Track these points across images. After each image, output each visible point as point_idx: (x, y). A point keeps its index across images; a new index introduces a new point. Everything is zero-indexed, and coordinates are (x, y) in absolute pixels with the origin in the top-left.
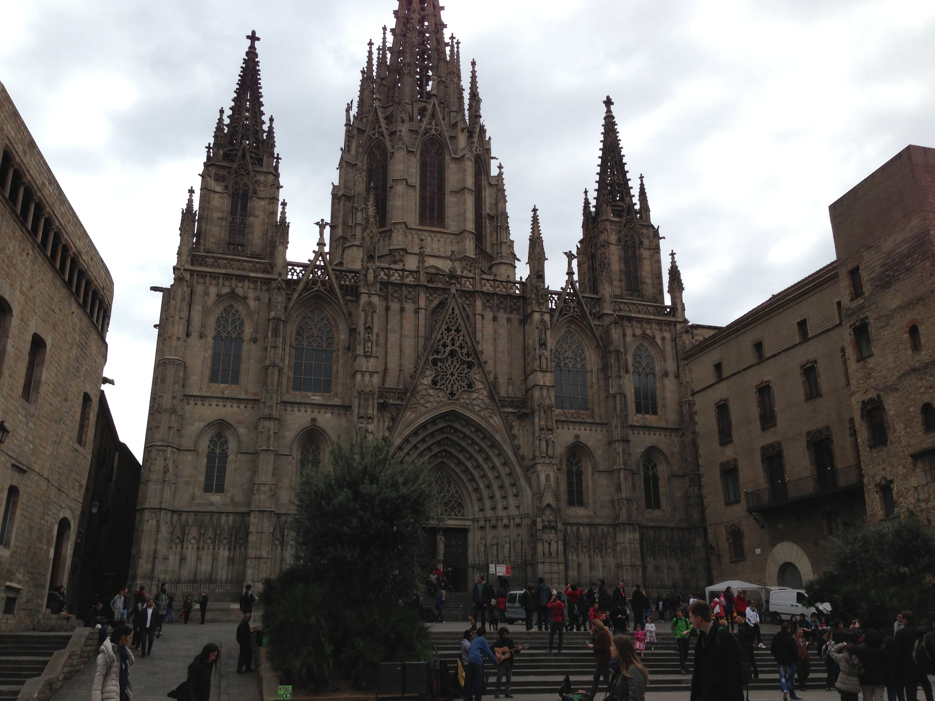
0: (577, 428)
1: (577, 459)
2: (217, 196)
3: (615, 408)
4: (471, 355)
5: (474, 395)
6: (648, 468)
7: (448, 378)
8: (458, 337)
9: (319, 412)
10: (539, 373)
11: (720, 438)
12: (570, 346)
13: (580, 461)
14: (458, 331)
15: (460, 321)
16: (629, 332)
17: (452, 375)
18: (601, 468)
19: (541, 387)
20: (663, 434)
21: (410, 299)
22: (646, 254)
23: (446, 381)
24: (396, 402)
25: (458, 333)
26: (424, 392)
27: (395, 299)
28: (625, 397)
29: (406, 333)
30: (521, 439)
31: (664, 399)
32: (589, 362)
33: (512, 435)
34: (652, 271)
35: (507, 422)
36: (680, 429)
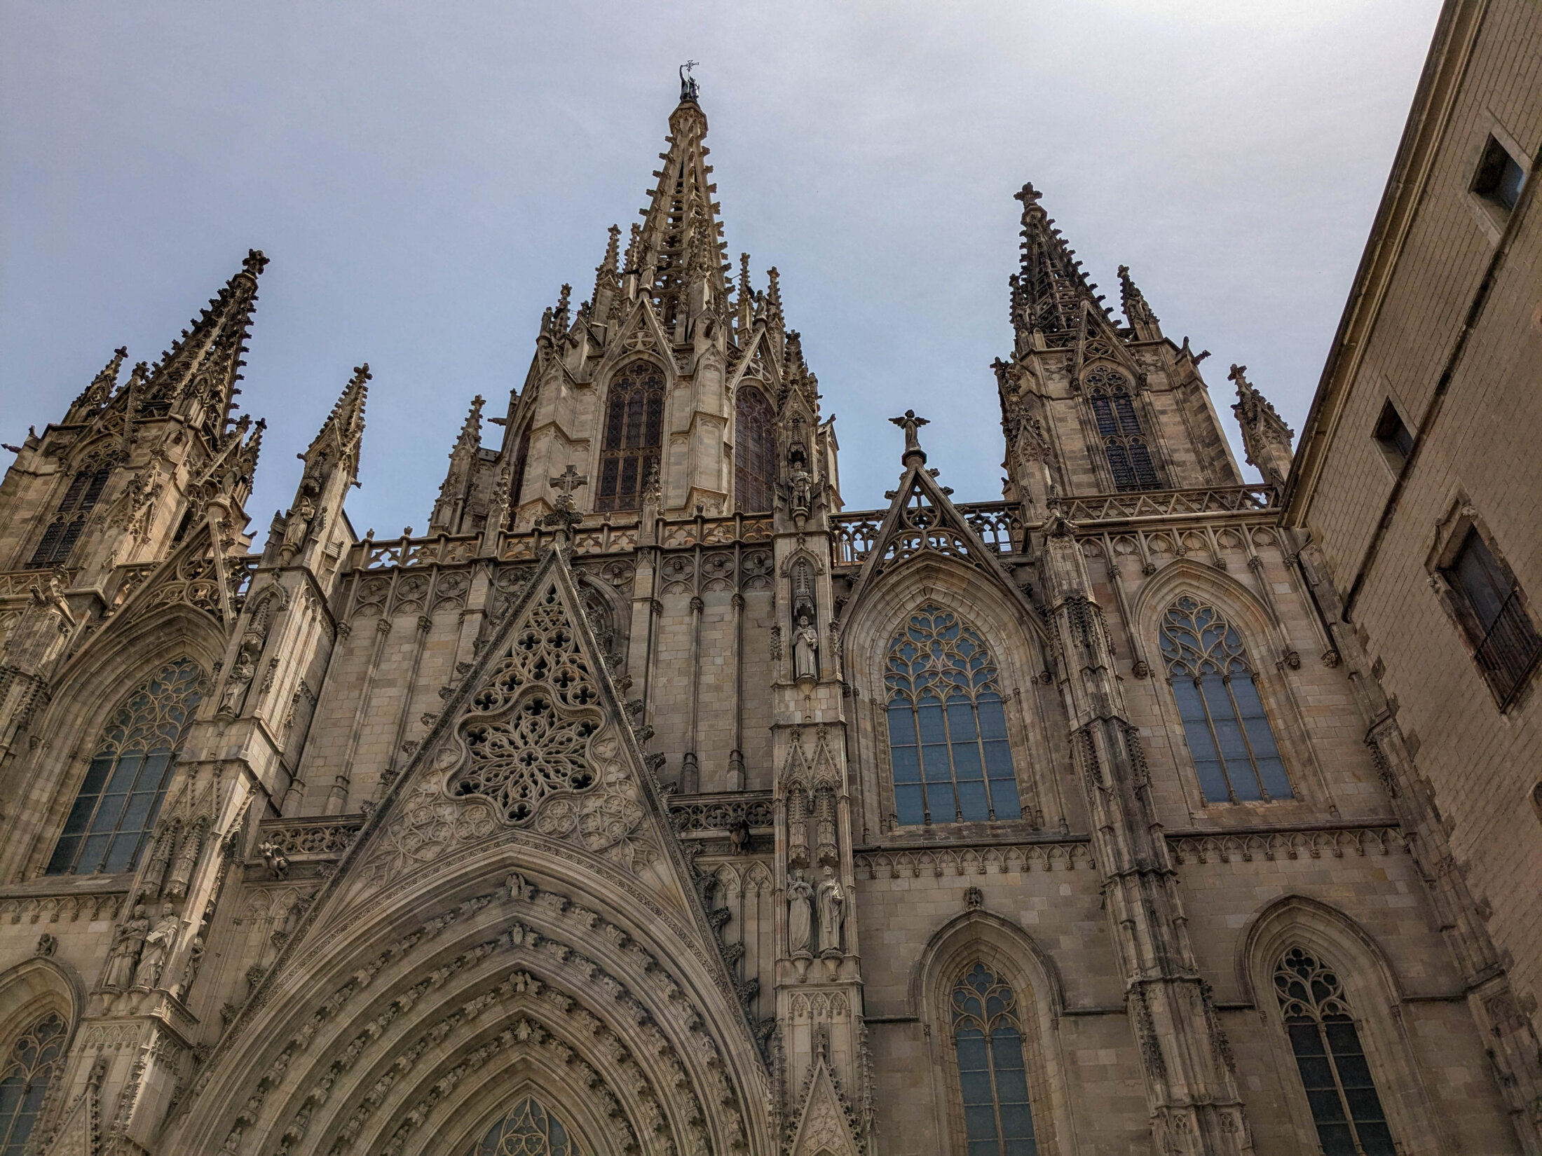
0: (971, 867)
2: (39, 481)
3: (1095, 767)
4: (592, 696)
5: (592, 804)
6: (1297, 990)
7: (512, 773)
8: (558, 656)
9: (74, 918)
10: (788, 694)
12: (937, 642)
13: (1008, 992)
14: (559, 641)
15: (568, 614)
16: (1130, 567)
17: (529, 760)
18: (1087, 1002)
19: (797, 731)
20: (1326, 853)
21: (450, 599)
22: (1161, 402)
23: (506, 778)
24: (322, 857)
25: (558, 645)
26: (423, 817)
27: (407, 608)
28: (1129, 730)
29: (423, 681)
30: (751, 926)
31: (1306, 736)
32: (1006, 674)
33: (711, 913)
34: (1190, 436)
35: (697, 873)
36: (1396, 826)
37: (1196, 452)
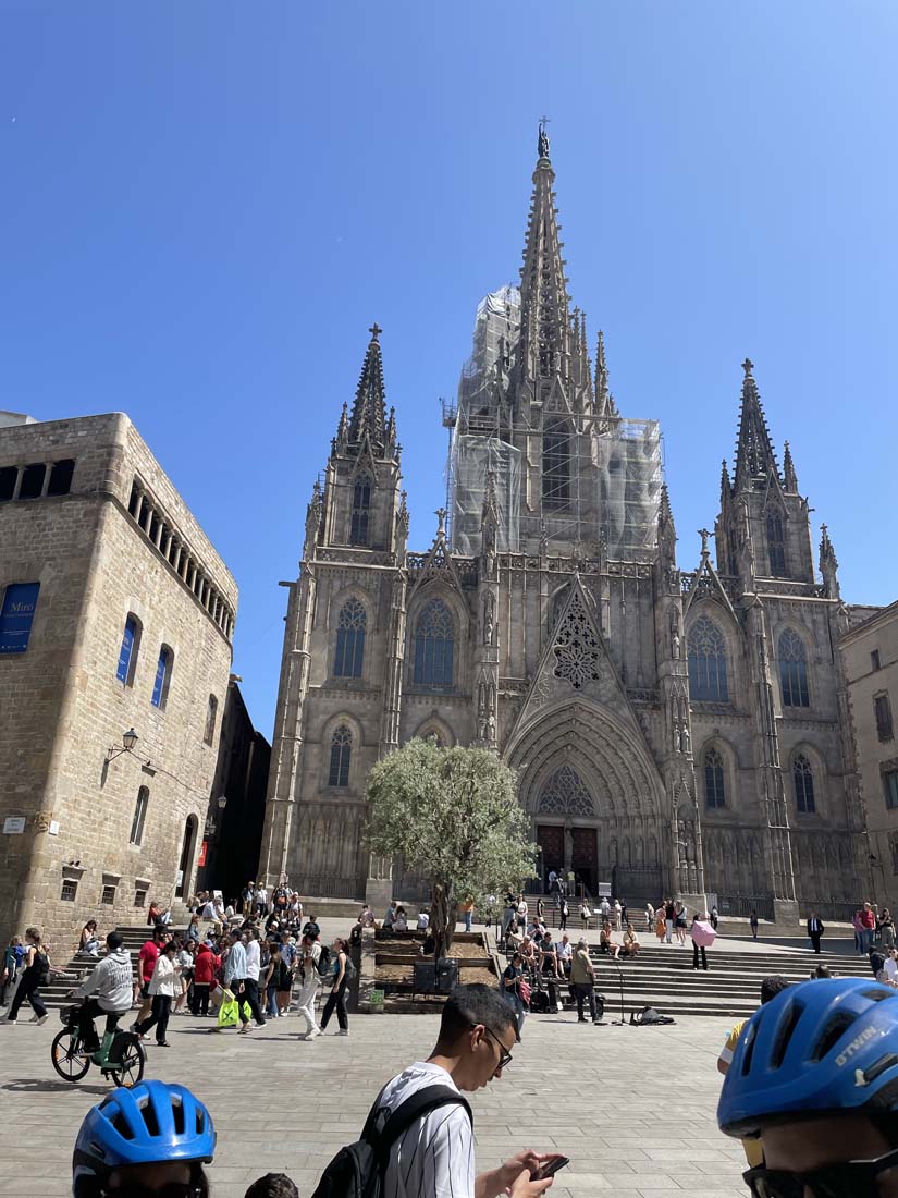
0: (716, 721)
1: (717, 756)
3: (759, 698)
4: (596, 644)
5: (601, 685)
6: (799, 766)
7: (572, 669)
8: (582, 625)
9: (440, 704)
10: (671, 662)
11: (880, 734)
12: (705, 633)
13: (720, 758)
14: (582, 618)
16: (774, 615)
17: (576, 665)
18: (745, 765)
19: (674, 678)
20: (816, 728)
21: (532, 586)
22: (790, 526)
23: (570, 671)
24: (518, 694)
25: (582, 621)
26: (547, 684)
27: (515, 587)
28: (770, 688)
30: (652, 731)
31: (817, 689)
32: (728, 649)
33: (643, 729)
34: (800, 547)
35: (637, 715)
36: (836, 722)
37: (802, 557)
